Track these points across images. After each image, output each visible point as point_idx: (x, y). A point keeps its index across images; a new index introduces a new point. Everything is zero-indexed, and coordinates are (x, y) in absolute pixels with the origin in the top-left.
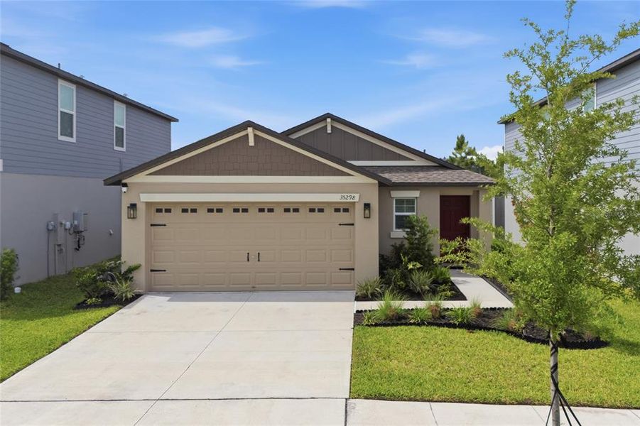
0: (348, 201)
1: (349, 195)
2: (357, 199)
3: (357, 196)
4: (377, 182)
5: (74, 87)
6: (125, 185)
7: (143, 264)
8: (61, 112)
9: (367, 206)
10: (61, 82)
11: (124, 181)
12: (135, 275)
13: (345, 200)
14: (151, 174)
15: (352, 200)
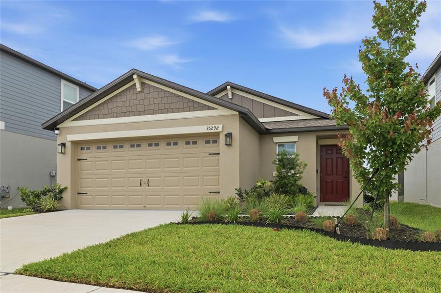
0: (213, 131)
1: (213, 126)
2: (220, 130)
3: (220, 127)
4: (238, 113)
5: (77, 88)
6: (58, 129)
7: (69, 187)
8: (64, 102)
9: (229, 135)
10: (63, 82)
11: (58, 127)
12: (64, 195)
13: (210, 131)
14: (74, 120)
15: (216, 131)
